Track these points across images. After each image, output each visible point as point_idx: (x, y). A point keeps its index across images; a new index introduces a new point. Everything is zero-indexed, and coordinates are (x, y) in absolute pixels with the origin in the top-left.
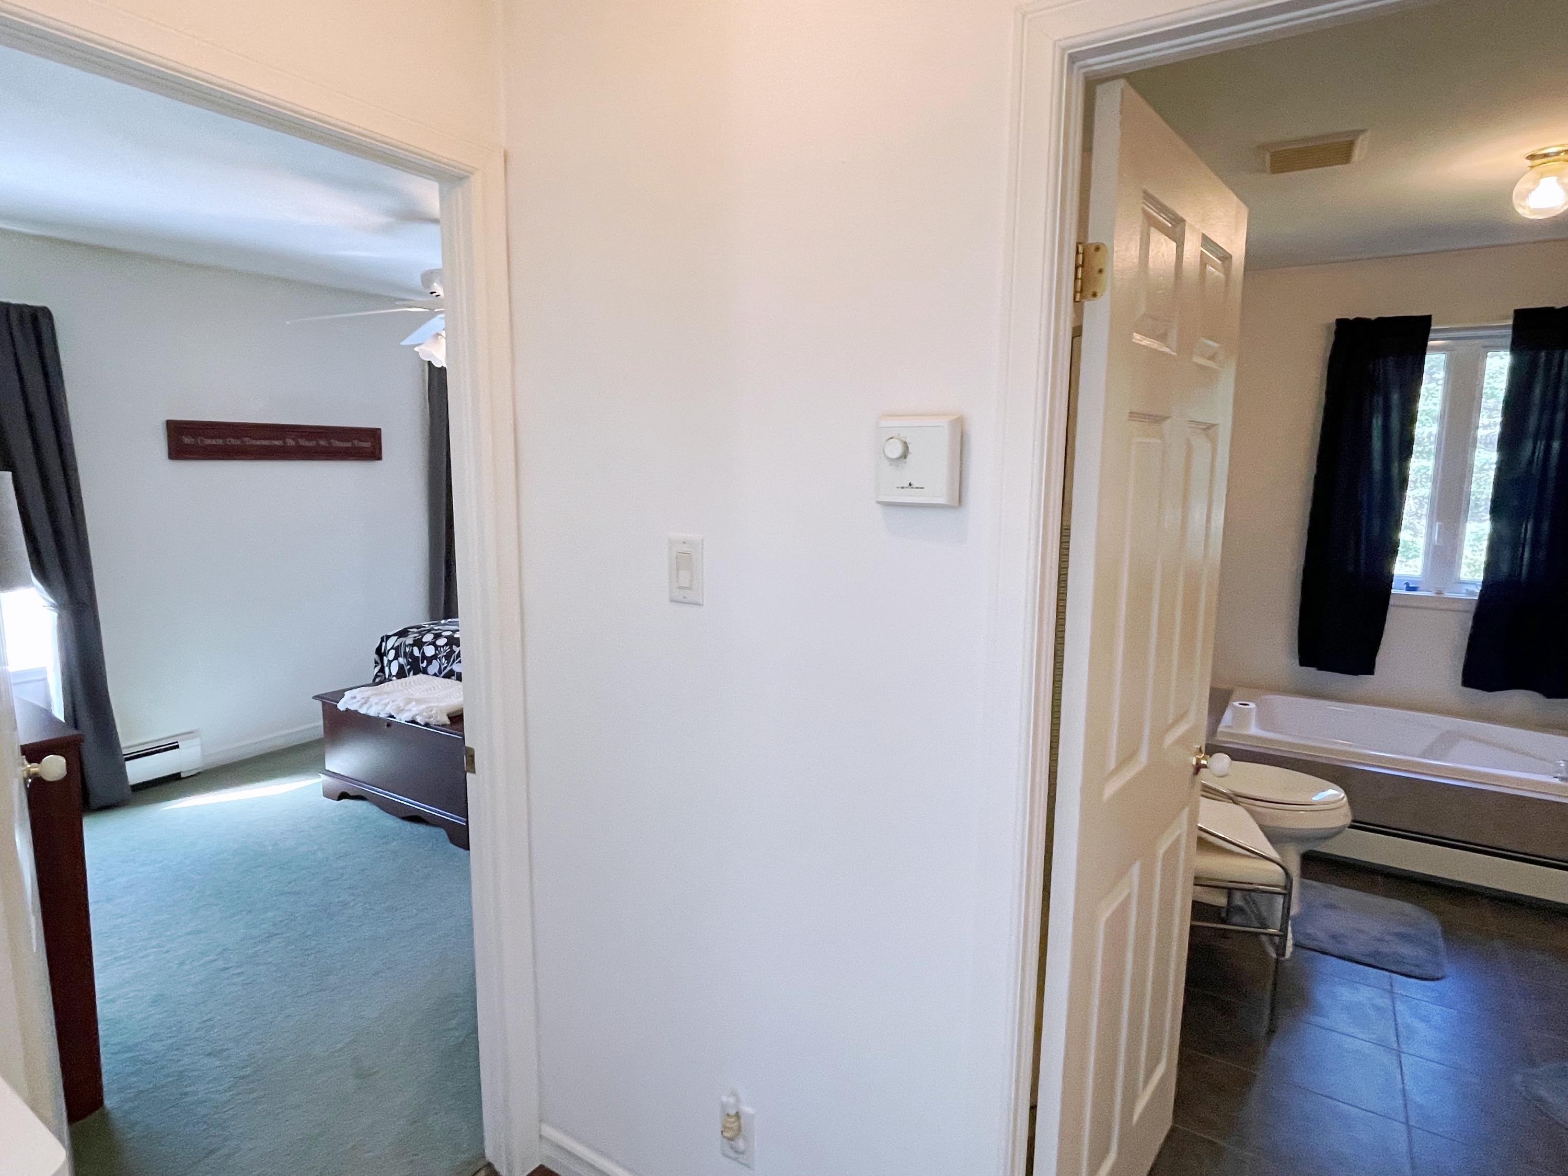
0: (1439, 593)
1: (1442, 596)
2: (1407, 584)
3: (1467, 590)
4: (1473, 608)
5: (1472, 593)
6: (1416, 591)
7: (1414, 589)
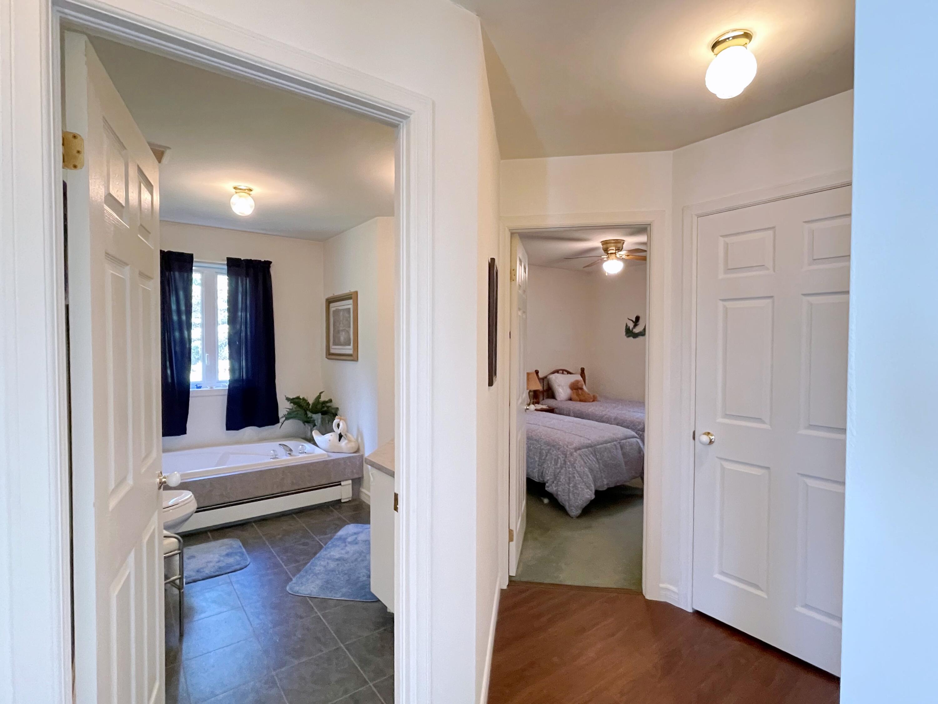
0: (211, 388)
1: (213, 389)
2: (197, 385)
3: (223, 385)
4: (226, 393)
5: (225, 386)
6: (200, 388)
7: (200, 387)
